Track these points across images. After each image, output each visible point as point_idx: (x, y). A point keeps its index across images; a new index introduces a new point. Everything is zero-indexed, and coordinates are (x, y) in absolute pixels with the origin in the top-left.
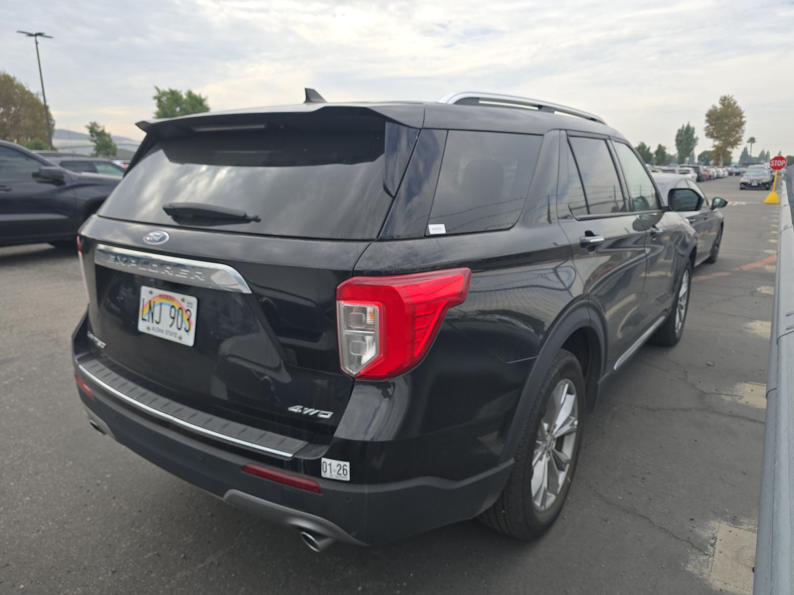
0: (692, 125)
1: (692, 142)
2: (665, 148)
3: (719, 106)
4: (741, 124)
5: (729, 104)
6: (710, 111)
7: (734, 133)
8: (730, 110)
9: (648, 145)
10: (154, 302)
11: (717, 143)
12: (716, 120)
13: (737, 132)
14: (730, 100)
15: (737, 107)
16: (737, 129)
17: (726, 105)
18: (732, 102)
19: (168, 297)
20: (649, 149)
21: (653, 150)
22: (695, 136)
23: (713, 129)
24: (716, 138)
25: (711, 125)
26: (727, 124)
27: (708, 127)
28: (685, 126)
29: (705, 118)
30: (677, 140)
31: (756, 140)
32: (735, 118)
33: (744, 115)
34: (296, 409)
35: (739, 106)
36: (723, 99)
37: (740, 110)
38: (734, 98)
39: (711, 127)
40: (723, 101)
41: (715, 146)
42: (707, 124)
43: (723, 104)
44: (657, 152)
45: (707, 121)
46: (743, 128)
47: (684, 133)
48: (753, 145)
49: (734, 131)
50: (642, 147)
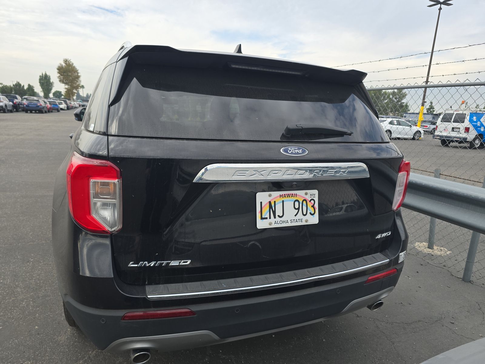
0: (48, 74)
1: (50, 85)
2: (33, 87)
3: (64, 65)
4: (78, 77)
5: (69, 64)
6: (59, 67)
7: (75, 82)
8: (70, 67)
9: (22, 84)
10: (275, 202)
11: (67, 87)
12: (64, 73)
13: (77, 81)
14: (70, 62)
15: (74, 67)
16: (77, 80)
17: (68, 64)
18: (71, 63)
19: (289, 195)
20: (23, 86)
21: (26, 87)
22: (51, 81)
23: (63, 78)
24: (66, 84)
25: (61, 75)
26: (70, 76)
27: (59, 76)
28: (44, 74)
29: (57, 71)
30: (40, 82)
31: (85, 87)
32: (74, 73)
33: (79, 71)
34: (379, 237)
35: (75, 66)
36: (65, 60)
37: (76, 69)
38: (71, 61)
39: (62, 77)
40: (65, 61)
41: (66, 88)
42: (59, 75)
43: (66, 64)
44: (28, 89)
45: (59, 73)
46: (80, 80)
47: (44, 78)
48: (84, 89)
49: (76, 80)
50: (18, 85)
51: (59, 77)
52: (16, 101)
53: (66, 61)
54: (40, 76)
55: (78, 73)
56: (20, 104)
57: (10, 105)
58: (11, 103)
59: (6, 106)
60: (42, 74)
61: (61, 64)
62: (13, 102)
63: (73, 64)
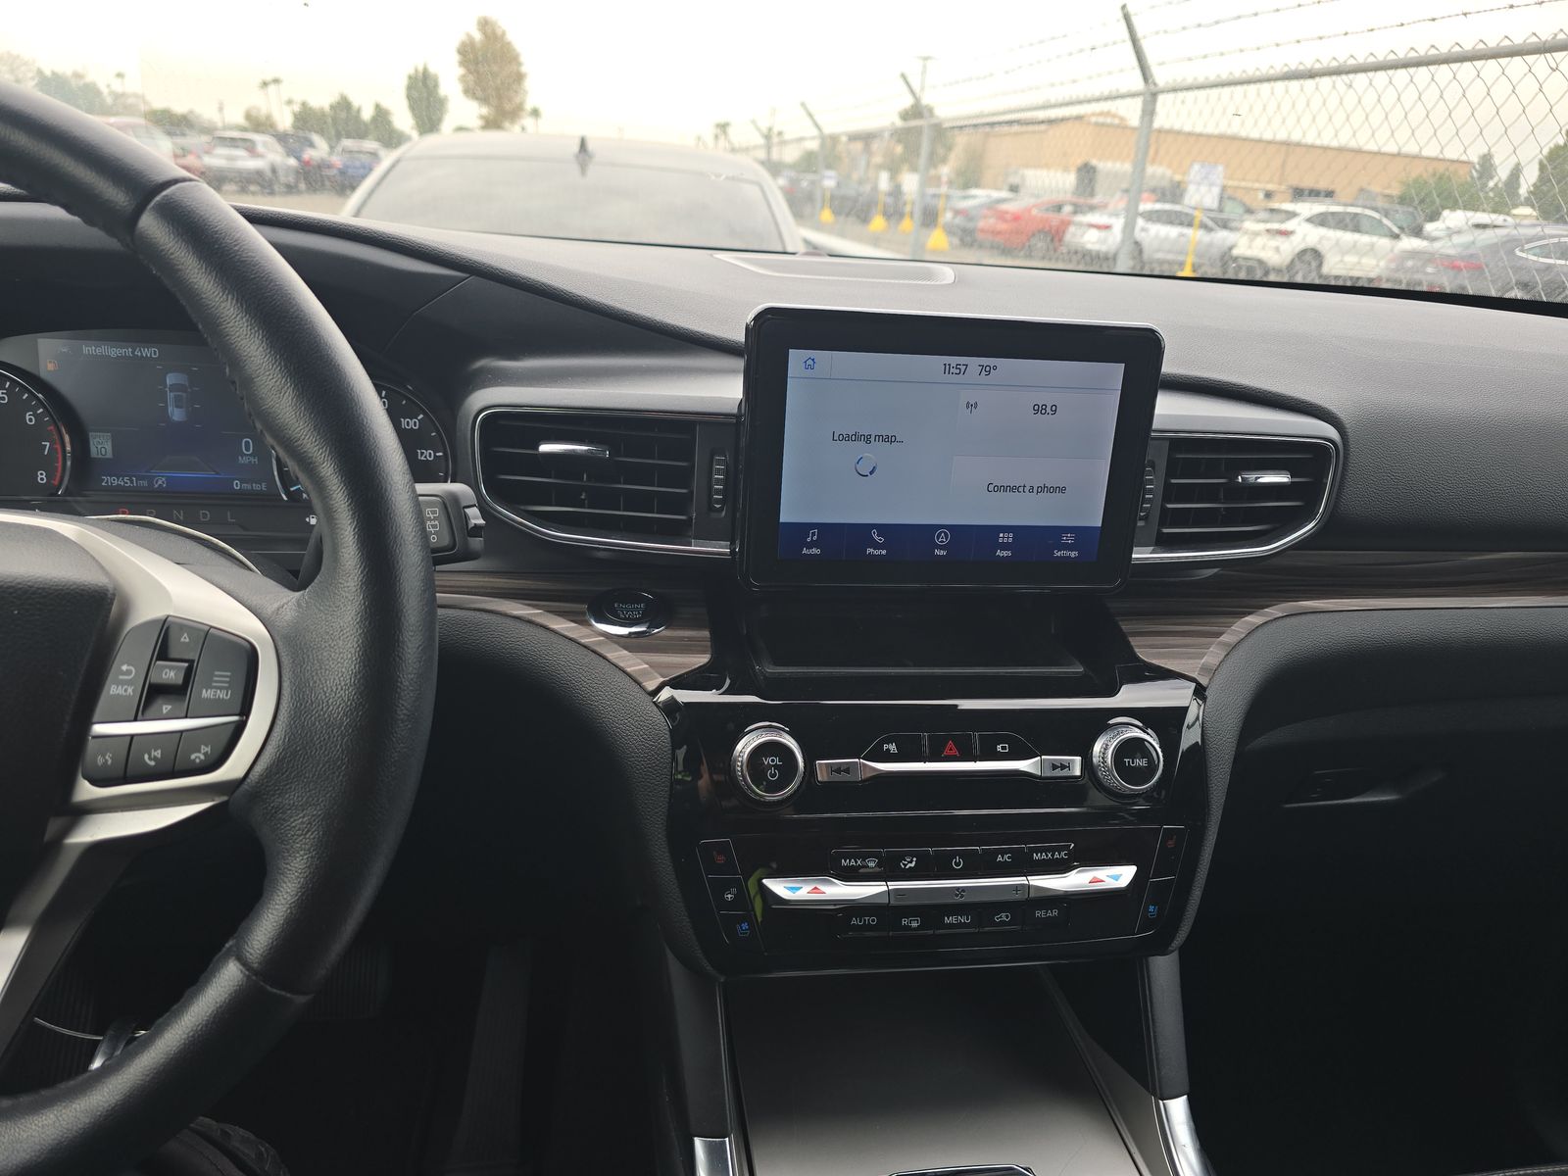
0: (432, 70)
1: (438, 105)
2: (388, 112)
3: (478, 36)
4: (520, 77)
5: (494, 33)
6: (463, 44)
7: (511, 94)
8: (497, 46)
9: (356, 103)
11: (485, 110)
12: (476, 64)
13: (517, 94)
14: (496, 26)
16: (515, 87)
17: (489, 35)
18: (499, 32)
20: (359, 111)
21: (367, 114)
23: (474, 82)
24: (482, 100)
25: (470, 71)
26: (497, 75)
27: (464, 75)
28: (421, 69)
29: (456, 58)
30: (409, 97)
31: (541, 113)
32: (508, 64)
33: (523, 58)
36: (482, 22)
37: (514, 49)
38: (500, 23)
39: (470, 78)
40: (482, 26)
41: (482, 118)
42: (463, 71)
43: (485, 33)
44: (374, 119)
45: (462, 63)
46: (525, 87)
47: (419, 83)
48: (538, 120)
49: (511, 89)
50: (344, 105)
51: (463, 79)
52: (309, 154)
53: (485, 24)
54: (410, 77)
55: (519, 64)
56: (323, 165)
57: (289, 168)
58: (292, 162)
59: (274, 170)
60: (416, 70)
61: (469, 36)
62: (298, 158)
63: (504, 33)
